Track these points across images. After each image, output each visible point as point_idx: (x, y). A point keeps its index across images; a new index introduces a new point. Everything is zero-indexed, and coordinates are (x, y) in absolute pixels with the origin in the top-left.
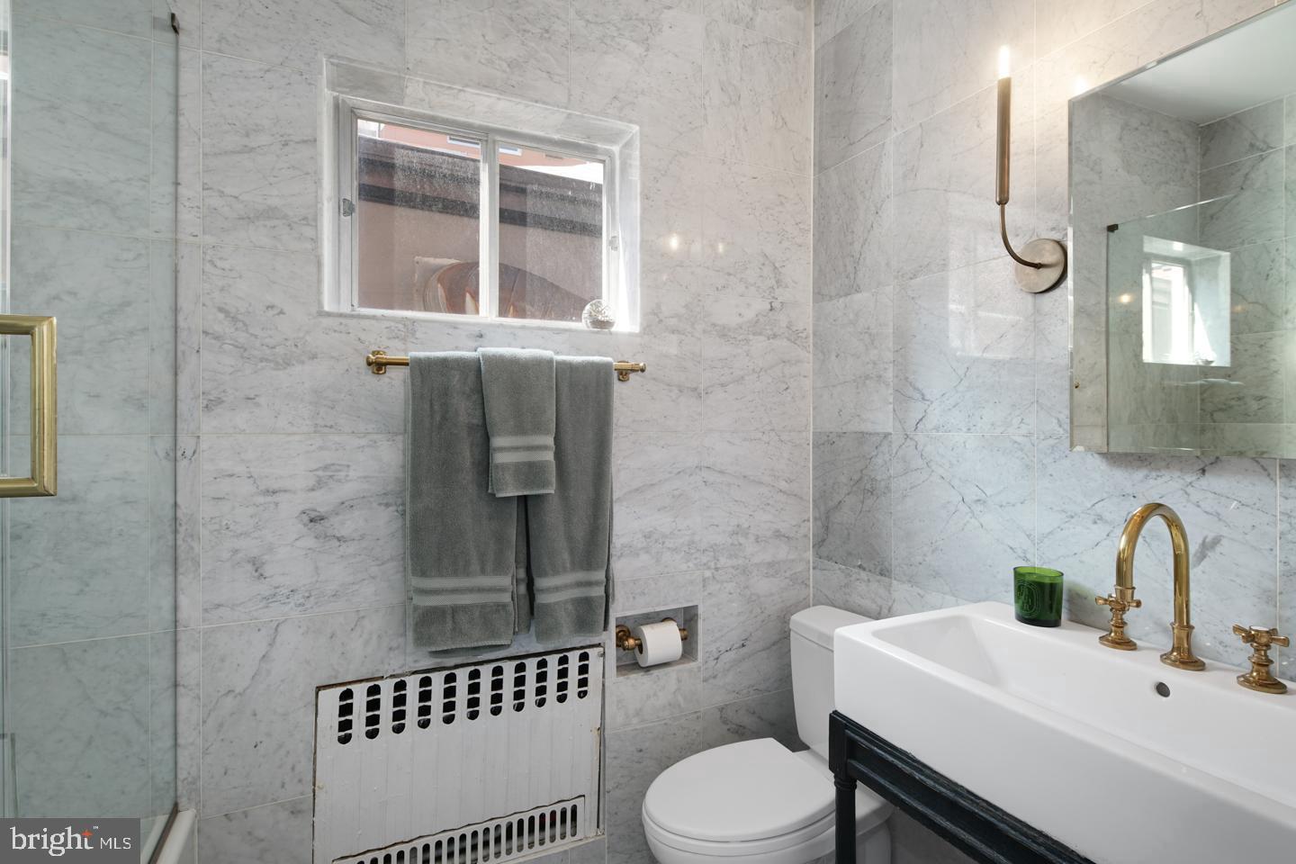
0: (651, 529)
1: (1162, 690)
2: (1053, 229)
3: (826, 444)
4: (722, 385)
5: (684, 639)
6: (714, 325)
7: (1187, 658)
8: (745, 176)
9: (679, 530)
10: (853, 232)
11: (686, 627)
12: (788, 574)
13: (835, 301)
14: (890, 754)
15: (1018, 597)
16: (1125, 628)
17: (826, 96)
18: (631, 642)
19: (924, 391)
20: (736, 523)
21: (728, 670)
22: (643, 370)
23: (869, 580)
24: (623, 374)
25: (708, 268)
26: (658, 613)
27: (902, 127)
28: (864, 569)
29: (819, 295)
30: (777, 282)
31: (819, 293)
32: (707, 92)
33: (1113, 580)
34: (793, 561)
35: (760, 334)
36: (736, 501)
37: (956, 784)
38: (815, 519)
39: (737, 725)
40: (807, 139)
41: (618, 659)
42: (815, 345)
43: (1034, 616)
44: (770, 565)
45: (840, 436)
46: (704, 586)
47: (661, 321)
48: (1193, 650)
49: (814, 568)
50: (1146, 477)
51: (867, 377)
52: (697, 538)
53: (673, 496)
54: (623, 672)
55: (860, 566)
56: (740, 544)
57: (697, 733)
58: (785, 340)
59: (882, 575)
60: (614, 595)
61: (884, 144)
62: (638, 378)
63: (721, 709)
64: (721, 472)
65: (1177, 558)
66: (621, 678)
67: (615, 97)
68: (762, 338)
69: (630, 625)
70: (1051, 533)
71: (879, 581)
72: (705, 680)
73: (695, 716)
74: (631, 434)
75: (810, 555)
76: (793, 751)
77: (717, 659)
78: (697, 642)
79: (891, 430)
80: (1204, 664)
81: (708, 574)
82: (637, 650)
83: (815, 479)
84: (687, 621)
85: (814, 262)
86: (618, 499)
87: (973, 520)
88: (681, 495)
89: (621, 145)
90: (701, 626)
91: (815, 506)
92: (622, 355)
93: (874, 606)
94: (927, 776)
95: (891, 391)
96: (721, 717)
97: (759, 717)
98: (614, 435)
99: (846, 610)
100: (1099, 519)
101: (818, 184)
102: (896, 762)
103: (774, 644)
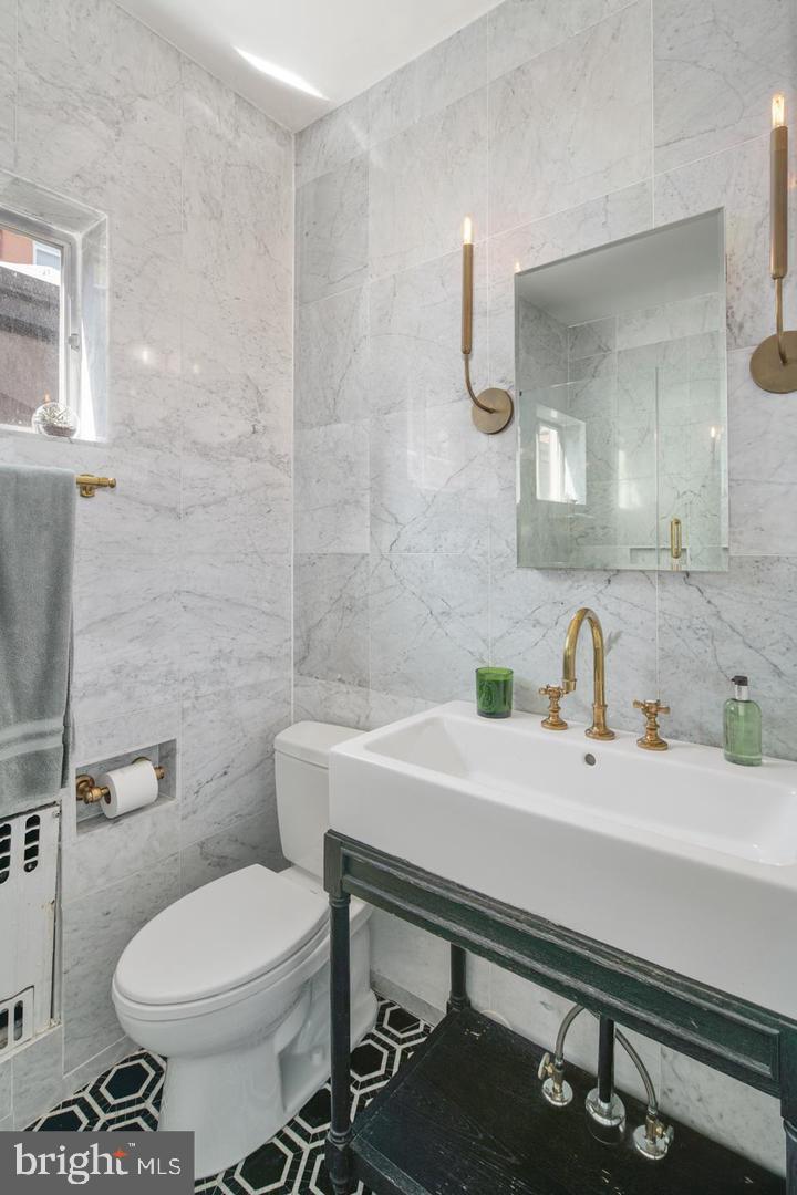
0: (123, 662)
1: (590, 760)
2: (502, 381)
3: (306, 565)
4: (204, 506)
5: (160, 778)
6: (194, 442)
7: (603, 732)
8: (227, 295)
9: (155, 661)
10: (332, 366)
11: (162, 765)
12: (270, 695)
13: (315, 429)
14: (386, 863)
15: (479, 695)
16: (560, 712)
17: (307, 234)
18: (96, 793)
19: (398, 516)
20: (217, 648)
21: (209, 802)
22: (112, 486)
23: (348, 692)
24: (88, 488)
25: (188, 382)
26: (129, 755)
27: (378, 275)
28: (344, 682)
29: (300, 423)
30: (260, 405)
31: (300, 421)
32: (187, 199)
33: (561, 675)
34: (275, 680)
35: (242, 456)
36: (218, 625)
37: (447, 881)
38: (296, 638)
39: (218, 857)
40: (288, 271)
41: (79, 814)
42: (296, 470)
43: (493, 710)
44: (253, 687)
45: (320, 557)
46: (183, 719)
47: (133, 434)
48: (607, 724)
49: (295, 686)
50: (571, 587)
51: (346, 502)
52: (175, 667)
53: (148, 624)
54: (85, 830)
55: (340, 680)
56: (222, 670)
57: (175, 877)
58: (268, 464)
59: (360, 686)
60: (74, 744)
61: (361, 289)
62: (105, 494)
63: (202, 845)
64: (203, 596)
65: (596, 651)
66: (83, 837)
67: (78, 176)
68: (245, 460)
69: (93, 773)
70: (501, 637)
71: (357, 692)
72: (184, 818)
73: (172, 858)
74: (97, 557)
75: (291, 673)
76: (277, 871)
77: (197, 792)
78: (174, 779)
79: (368, 552)
80: (613, 734)
81: (187, 704)
82: (103, 801)
83: (297, 598)
84: (164, 758)
85: (295, 391)
86: (81, 631)
87: (439, 630)
88: (157, 622)
89: (84, 233)
90: (179, 760)
91: (297, 625)
92: (86, 468)
93: (351, 715)
94: (421, 879)
95: (368, 515)
96: (201, 854)
97: (243, 844)
98: (76, 558)
99: (327, 722)
100: (537, 623)
101: (299, 316)
102: (391, 870)
103: (257, 766)
